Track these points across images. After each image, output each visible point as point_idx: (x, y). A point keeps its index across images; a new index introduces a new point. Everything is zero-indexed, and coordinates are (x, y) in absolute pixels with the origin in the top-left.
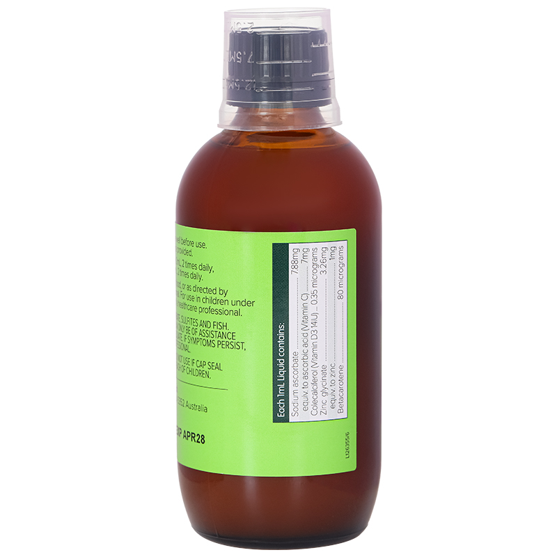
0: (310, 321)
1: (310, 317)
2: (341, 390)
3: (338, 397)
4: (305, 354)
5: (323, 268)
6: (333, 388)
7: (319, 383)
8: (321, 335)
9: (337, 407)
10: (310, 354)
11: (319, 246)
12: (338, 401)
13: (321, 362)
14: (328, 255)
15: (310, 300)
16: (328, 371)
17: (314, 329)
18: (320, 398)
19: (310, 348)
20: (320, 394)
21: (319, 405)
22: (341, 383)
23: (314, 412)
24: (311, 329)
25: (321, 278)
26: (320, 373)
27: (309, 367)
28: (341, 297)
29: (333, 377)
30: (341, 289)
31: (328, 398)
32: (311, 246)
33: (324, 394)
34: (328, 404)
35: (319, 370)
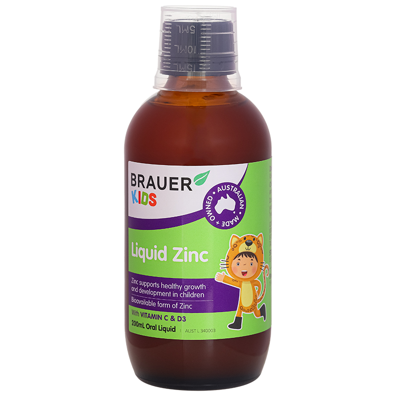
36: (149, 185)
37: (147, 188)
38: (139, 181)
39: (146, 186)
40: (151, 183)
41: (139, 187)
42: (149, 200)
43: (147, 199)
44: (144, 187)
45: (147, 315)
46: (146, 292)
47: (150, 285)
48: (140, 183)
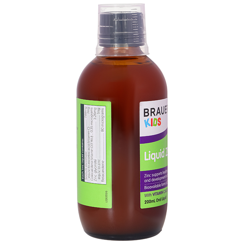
0: (90, 139)
1: (90, 138)
2: (103, 171)
3: (101, 175)
4: (89, 153)
5: (95, 117)
6: (99, 170)
7: (94, 166)
8: (94, 146)
9: (101, 179)
10: (90, 154)
11: (93, 107)
12: (101, 176)
13: (94, 158)
14: (97, 111)
15: (90, 130)
16: (97, 162)
17: (92, 143)
18: (94, 174)
19: (90, 151)
20: (94, 171)
21: (94, 176)
22: (103, 169)
23: (92, 179)
24: (91, 143)
25: (94, 121)
26: (94, 162)
27: (90, 159)
28: (102, 130)
29: (99, 166)
30: (103, 127)
31: (97, 174)
32: (91, 107)
33: (96, 172)
34: (97, 177)
35: (94, 161)
36: (158, 113)
37: (157, 115)
38: (151, 112)
39: (156, 115)
40: (159, 112)
41: (151, 116)
42: (158, 122)
43: (157, 122)
44: (155, 115)
45: (157, 193)
46: (156, 179)
47: (158, 174)
48: (152, 114)
